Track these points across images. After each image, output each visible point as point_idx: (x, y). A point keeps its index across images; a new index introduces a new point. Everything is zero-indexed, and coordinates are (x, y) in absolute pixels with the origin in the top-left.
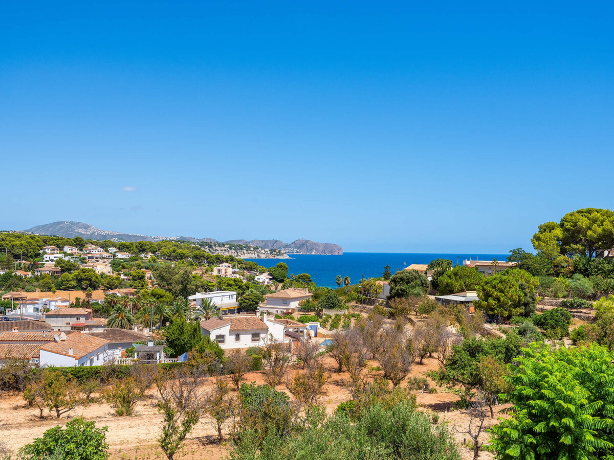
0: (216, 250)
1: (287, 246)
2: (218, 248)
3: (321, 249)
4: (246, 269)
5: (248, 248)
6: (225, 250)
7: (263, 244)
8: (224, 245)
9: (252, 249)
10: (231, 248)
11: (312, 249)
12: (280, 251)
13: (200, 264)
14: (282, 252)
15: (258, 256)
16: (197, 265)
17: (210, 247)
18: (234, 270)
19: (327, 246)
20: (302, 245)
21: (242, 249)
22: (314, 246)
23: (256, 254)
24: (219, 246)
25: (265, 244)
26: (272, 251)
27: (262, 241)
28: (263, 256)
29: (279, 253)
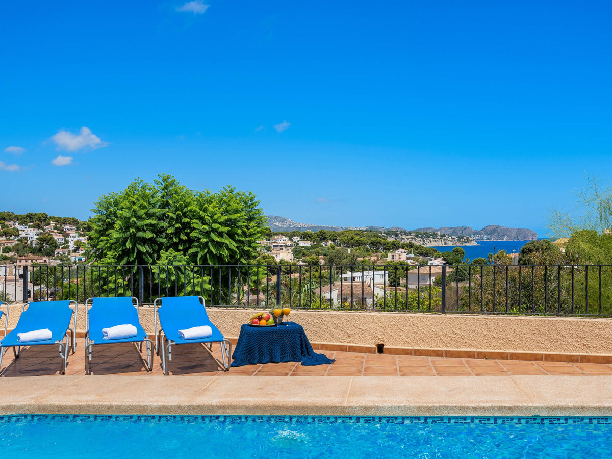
0: (403, 239)
1: (476, 233)
2: (404, 237)
3: (513, 234)
4: (421, 254)
5: (435, 236)
6: (411, 238)
7: (451, 231)
8: (410, 233)
9: (439, 237)
10: (417, 236)
11: (503, 236)
12: (467, 238)
13: (377, 251)
14: (470, 239)
15: (445, 244)
16: (373, 252)
17: (397, 235)
18: (408, 256)
19: (519, 231)
20: (492, 231)
21: (428, 237)
22: (505, 232)
23: (443, 242)
24: (406, 234)
25: (454, 231)
26: (459, 238)
27: (451, 228)
28: (450, 244)
29: (467, 241)
